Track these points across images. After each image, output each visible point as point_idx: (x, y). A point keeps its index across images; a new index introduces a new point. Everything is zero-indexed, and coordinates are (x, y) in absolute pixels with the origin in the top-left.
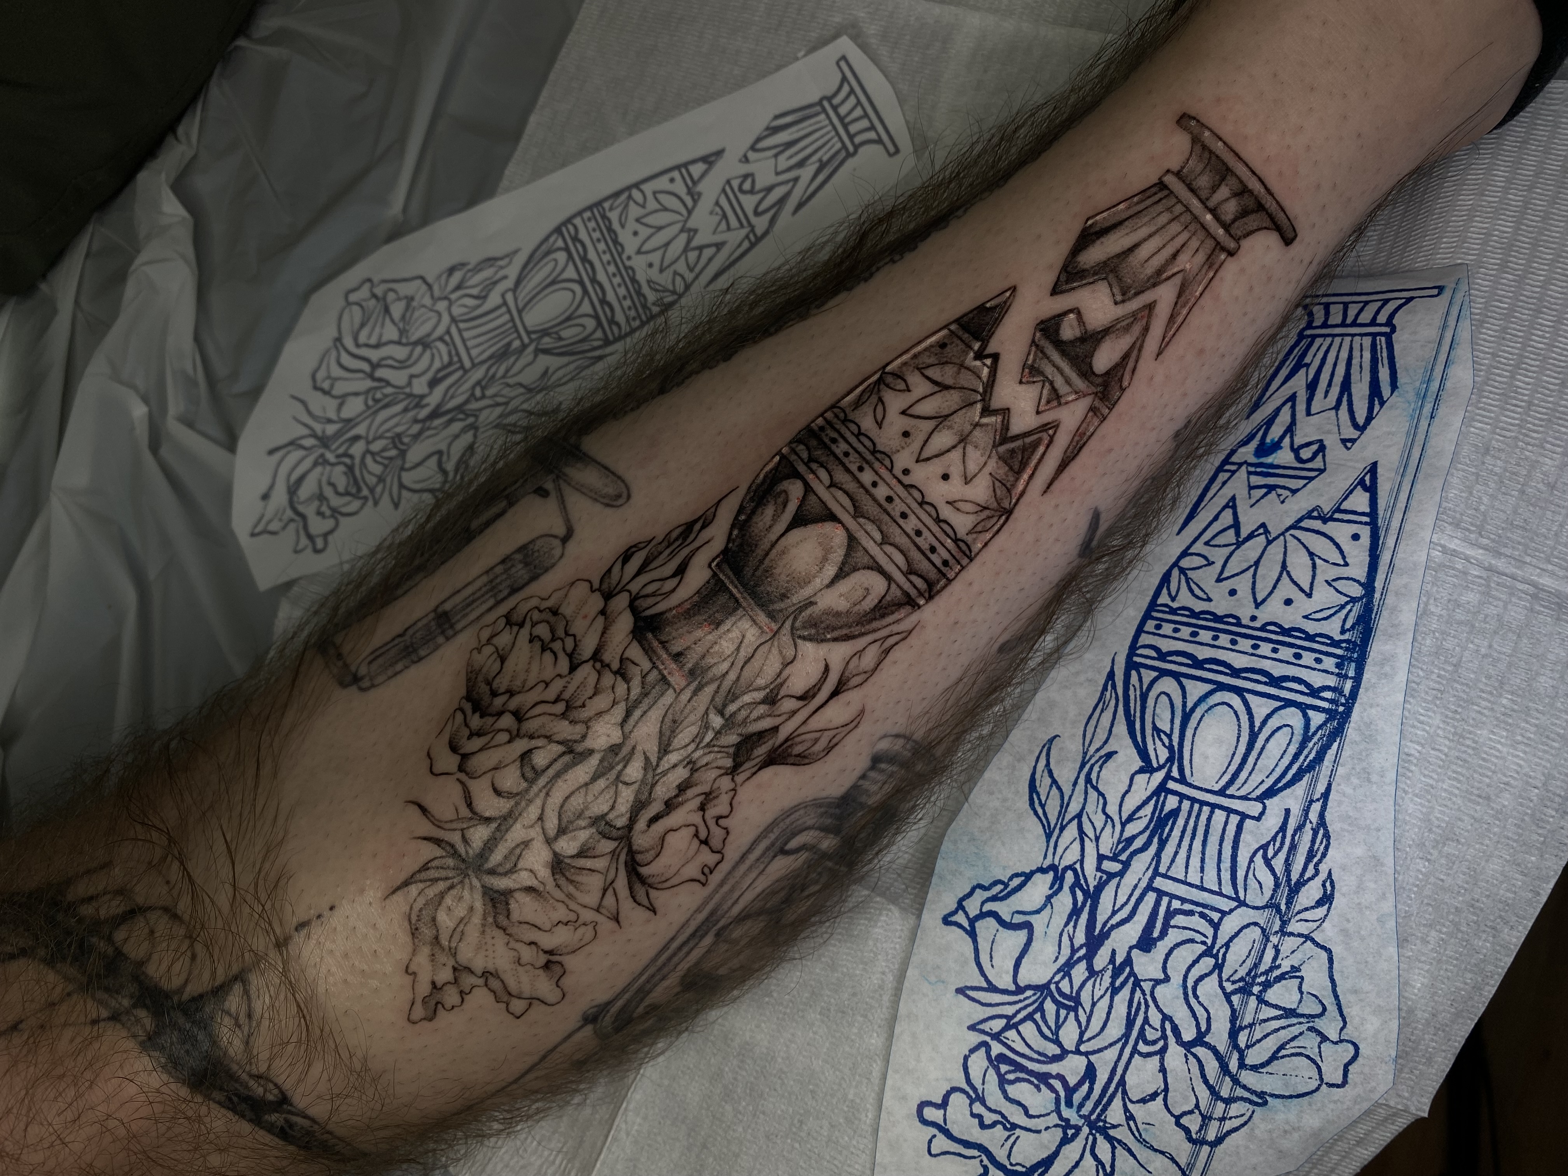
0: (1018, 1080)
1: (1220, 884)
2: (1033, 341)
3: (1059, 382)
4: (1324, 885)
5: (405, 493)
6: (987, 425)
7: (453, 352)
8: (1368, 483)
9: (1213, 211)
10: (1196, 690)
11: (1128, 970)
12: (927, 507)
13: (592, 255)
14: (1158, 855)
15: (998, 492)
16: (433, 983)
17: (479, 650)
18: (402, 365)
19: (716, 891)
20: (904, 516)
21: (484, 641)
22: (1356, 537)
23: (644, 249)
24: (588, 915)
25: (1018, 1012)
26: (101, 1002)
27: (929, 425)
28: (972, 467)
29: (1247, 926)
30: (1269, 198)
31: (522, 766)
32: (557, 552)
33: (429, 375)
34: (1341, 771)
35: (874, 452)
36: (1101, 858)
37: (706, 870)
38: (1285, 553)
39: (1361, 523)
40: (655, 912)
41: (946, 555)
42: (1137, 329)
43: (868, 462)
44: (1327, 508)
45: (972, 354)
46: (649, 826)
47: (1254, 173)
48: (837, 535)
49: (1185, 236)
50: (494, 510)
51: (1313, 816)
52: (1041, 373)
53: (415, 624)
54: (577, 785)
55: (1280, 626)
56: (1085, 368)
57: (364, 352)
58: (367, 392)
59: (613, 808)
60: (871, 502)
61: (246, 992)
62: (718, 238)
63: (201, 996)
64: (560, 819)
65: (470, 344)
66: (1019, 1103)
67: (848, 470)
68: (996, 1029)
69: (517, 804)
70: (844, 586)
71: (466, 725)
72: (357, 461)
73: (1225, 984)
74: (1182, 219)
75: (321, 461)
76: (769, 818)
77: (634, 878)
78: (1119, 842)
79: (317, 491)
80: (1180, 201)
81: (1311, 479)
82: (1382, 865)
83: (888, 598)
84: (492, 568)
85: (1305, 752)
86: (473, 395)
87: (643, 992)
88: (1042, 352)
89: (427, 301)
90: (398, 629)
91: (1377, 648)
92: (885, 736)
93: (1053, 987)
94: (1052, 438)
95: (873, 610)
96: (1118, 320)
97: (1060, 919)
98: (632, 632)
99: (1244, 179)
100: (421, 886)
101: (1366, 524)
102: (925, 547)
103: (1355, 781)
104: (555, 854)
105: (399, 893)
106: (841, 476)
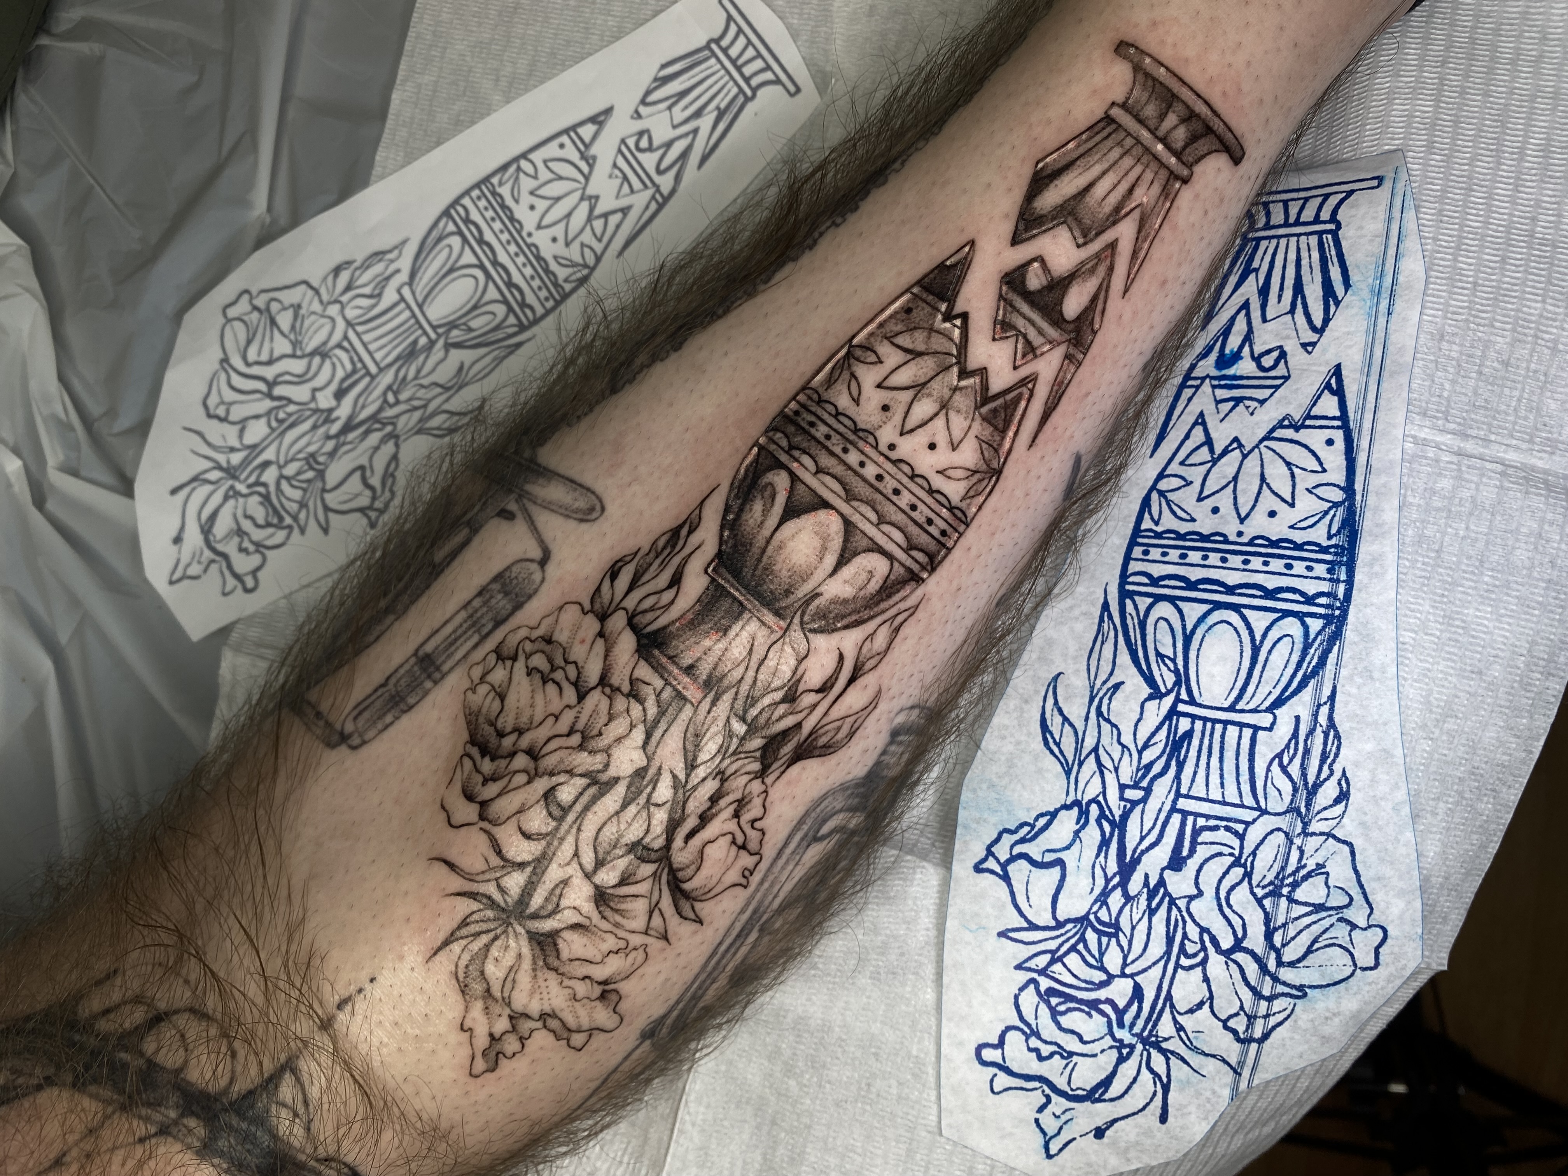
0: (1069, 1010)
1: (1241, 796)
2: (1001, 297)
3: (1032, 334)
4: (1339, 784)
5: (331, 515)
6: (966, 387)
7: (356, 359)
8: (1334, 386)
9: (1163, 140)
10: (1192, 612)
11: (1162, 890)
12: (919, 481)
13: (488, 236)
14: (1178, 777)
15: (986, 454)
16: (491, 1035)
17: (473, 690)
18: (301, 379)
19: (757, 890)
20: (896, 492)
21: (476, 680)
22: (1330, 442)
23: (545, 222)
24: (636, 940)
25: (1061, 945)
26: (147, 1119)
27: (907, 396)
28: (957, 434)
29: (1272, 832)
30: (1216, 120)
31: (547, 806)
32: (537, 576)
33: (334, 387)
34: (1344, 672)
35: (856, 430)
36: (1122, 787)
37: (747, 873)
38: (1262, 466)
39: (1333, 427)
40: (701, 922)
41: (943, 525)
42: (1102, 270)
43: (851, 443)
44: (1297, 416)
45: (940, 317)
46: (686, 842)
47: (1199, 96)
48: (831, 522)
49: (1138, 169)
50: (458, 539)
51: (1323, 719)
52: (1013, 327)
53: (396, 671)
54: (607, 816)
55: (1267, 539)
56: (1056, 316)
57: (256, 370)
58: (269, 413)
59: (648, 831)
60: (861, 484)
61: (298, 1080)
62: (623, 202)
63: (251, 1093)
64: (596, 852)
65: (372, 347)
66: (1073, 1032)
67: (832, 454)
68: (1041, 966)
69: (549, 844)
70: (847, 572)
71: (478, 771)
72: (272, 489)
73: (1256, 890)
74: (1134, 152)
75: (232, 494)
76: (801, 810)
77: (679, 895)
78: (1138, 770)
79: (235, 527)
80: (1129, 134)
81: (1277, 387)
82: (1392, 756)
83: (892, 577)
84: (469, 602)
85: (1308, 659)
86: (385, 401)
87: (696, 998)
88: (1012, 306)
89: (316, 306)
90: (378, 678)
91: (1365, 550)
92: (902, 710)
93: (1092, 917)
94: (1032, 391)
95: (879, 592)
96: (1083, 263)
97: (1090, 852)
98: (637, 651)
99: (1190, 103)
100: (463, 942)
101: (1338, 428)
102: (922, 520)
103: (1358, 680)
104: (597, 887)
105: (441, 953)
106: (826, 461)
